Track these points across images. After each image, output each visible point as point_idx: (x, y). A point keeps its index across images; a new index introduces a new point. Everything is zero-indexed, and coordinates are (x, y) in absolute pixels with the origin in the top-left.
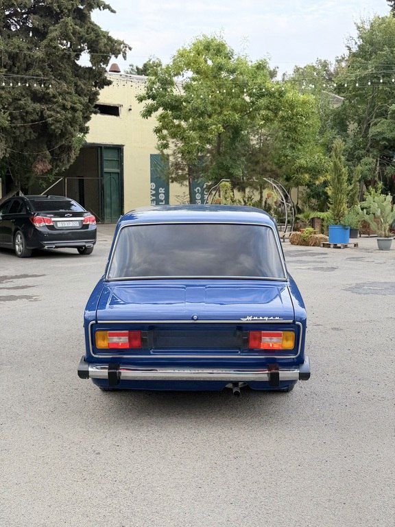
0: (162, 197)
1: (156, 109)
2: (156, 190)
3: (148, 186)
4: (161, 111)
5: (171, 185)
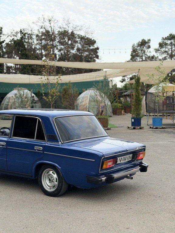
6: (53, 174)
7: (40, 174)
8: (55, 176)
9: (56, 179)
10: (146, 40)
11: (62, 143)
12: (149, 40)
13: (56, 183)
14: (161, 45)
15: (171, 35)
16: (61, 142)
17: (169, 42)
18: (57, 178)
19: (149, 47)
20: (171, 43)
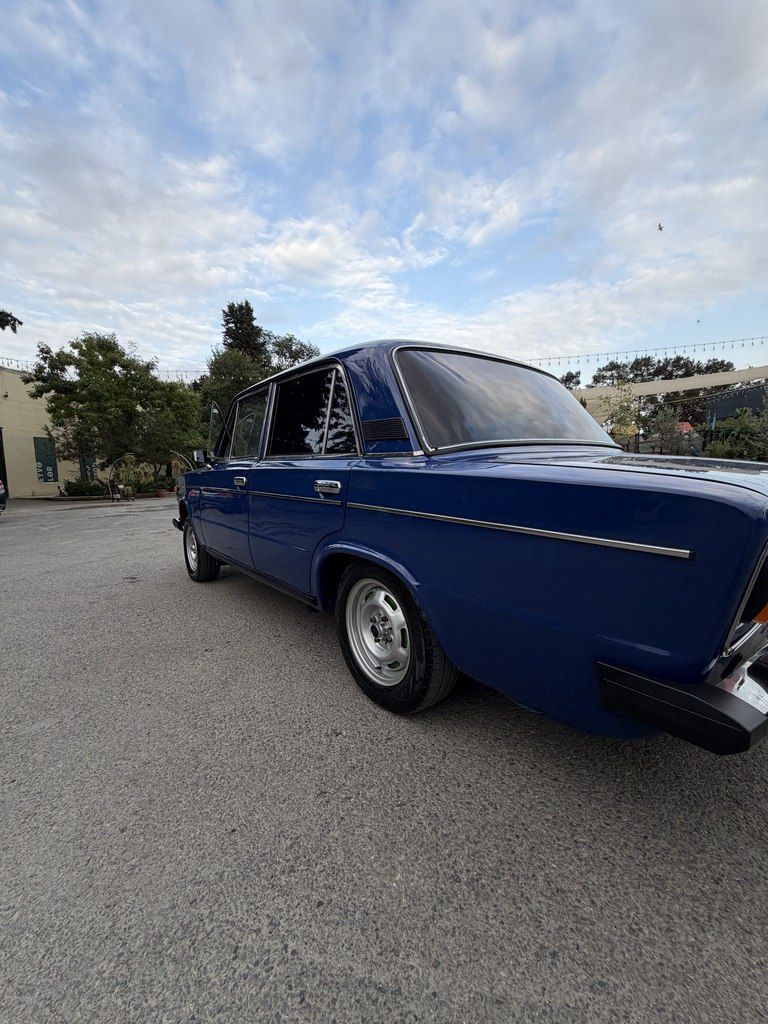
0: (50, 474)
1: (48, 391)
2: (43, 468)
3: (34, 466)
4: (53, 393)
5: (58, 464)
6: (388, 608)
7: (339, 596)
8: (397, 616)
9: (403, 631)
10: (574, 374)
11: (427, 455)
12: (579, 373)
13: (402, 651)
14: (597, 379)
15: (611, 364)
16: (421, 446)
17: (609, 373)
18: (406, 627)
19: (578, 383)
20: (612, 375)
